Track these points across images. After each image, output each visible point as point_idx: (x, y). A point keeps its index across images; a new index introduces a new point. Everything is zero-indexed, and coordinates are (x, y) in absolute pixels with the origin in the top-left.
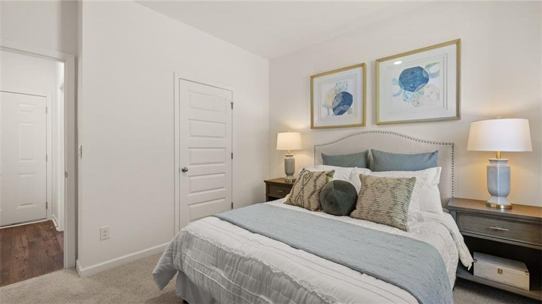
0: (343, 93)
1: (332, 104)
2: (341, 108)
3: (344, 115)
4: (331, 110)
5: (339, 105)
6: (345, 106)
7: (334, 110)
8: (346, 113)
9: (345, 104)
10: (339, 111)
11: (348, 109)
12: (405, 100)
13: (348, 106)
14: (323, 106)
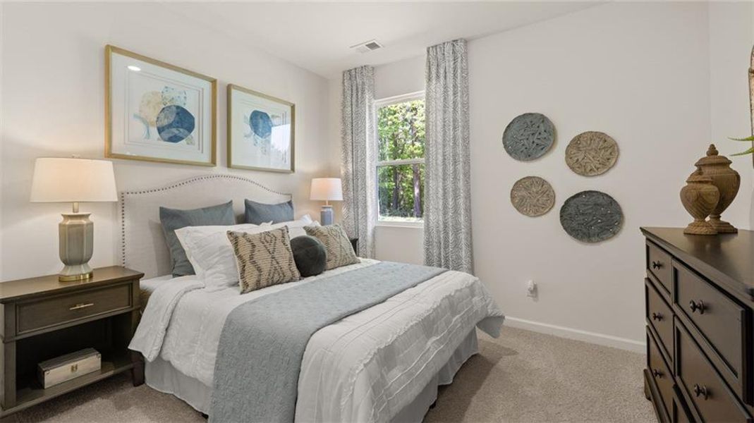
0: (178, 107)
1: (155, 119)
2: (175, 131)
3: (179, 142)
4: (154, 131)
5: (170, 126)
6: (181, 130)
7: (160, 130)
8: (184, 142)
9: (182, 128)
10: (171, 135)
11: (186, 136)
12: (255, 145)
13: (186, 132)
14: (135, 116)
